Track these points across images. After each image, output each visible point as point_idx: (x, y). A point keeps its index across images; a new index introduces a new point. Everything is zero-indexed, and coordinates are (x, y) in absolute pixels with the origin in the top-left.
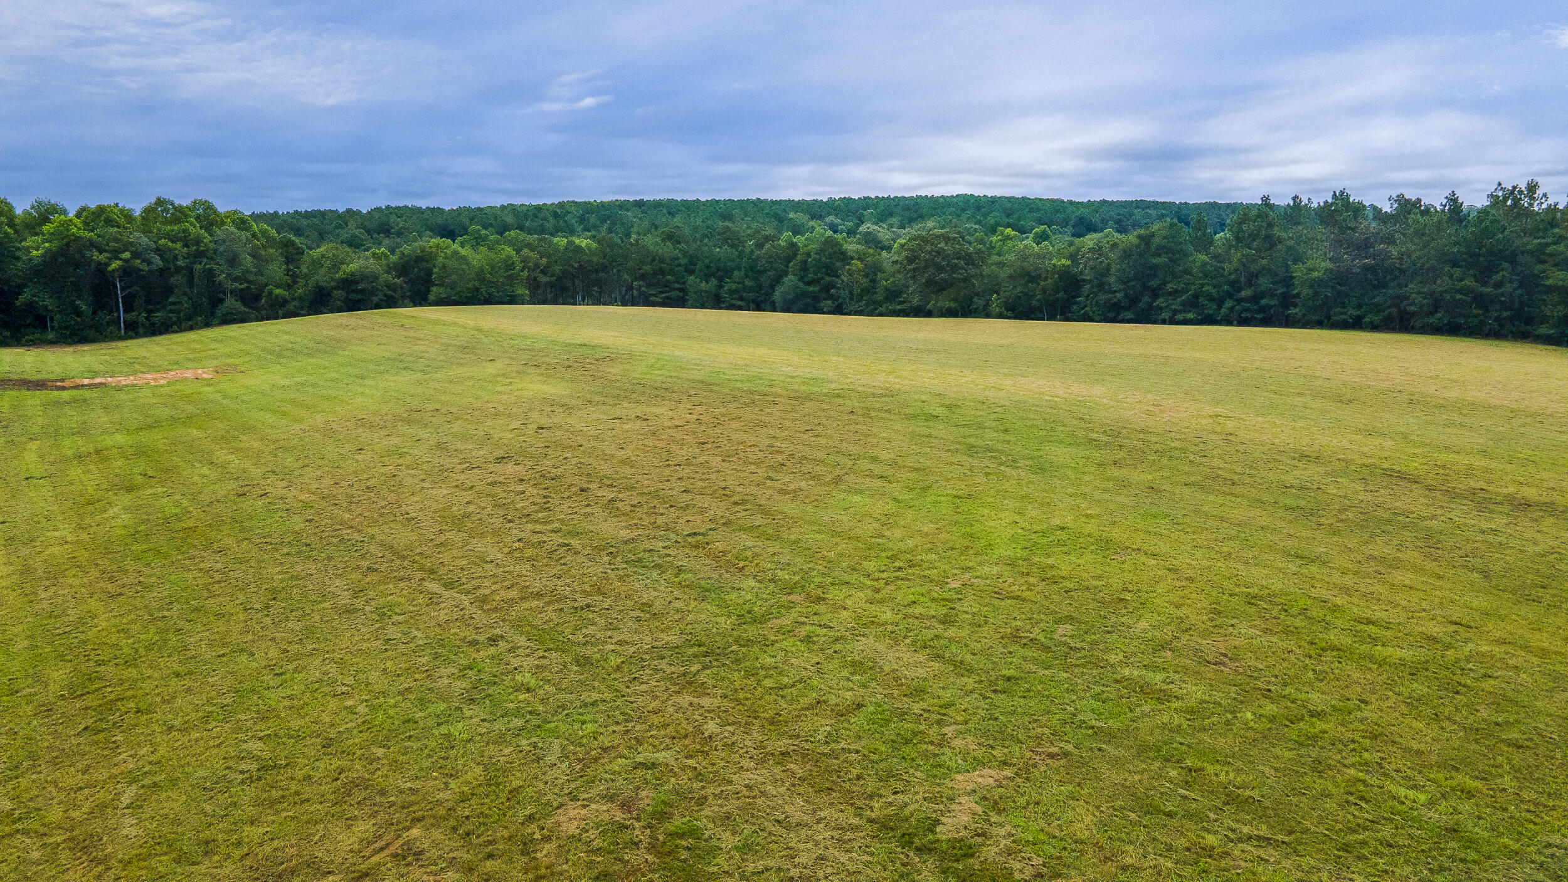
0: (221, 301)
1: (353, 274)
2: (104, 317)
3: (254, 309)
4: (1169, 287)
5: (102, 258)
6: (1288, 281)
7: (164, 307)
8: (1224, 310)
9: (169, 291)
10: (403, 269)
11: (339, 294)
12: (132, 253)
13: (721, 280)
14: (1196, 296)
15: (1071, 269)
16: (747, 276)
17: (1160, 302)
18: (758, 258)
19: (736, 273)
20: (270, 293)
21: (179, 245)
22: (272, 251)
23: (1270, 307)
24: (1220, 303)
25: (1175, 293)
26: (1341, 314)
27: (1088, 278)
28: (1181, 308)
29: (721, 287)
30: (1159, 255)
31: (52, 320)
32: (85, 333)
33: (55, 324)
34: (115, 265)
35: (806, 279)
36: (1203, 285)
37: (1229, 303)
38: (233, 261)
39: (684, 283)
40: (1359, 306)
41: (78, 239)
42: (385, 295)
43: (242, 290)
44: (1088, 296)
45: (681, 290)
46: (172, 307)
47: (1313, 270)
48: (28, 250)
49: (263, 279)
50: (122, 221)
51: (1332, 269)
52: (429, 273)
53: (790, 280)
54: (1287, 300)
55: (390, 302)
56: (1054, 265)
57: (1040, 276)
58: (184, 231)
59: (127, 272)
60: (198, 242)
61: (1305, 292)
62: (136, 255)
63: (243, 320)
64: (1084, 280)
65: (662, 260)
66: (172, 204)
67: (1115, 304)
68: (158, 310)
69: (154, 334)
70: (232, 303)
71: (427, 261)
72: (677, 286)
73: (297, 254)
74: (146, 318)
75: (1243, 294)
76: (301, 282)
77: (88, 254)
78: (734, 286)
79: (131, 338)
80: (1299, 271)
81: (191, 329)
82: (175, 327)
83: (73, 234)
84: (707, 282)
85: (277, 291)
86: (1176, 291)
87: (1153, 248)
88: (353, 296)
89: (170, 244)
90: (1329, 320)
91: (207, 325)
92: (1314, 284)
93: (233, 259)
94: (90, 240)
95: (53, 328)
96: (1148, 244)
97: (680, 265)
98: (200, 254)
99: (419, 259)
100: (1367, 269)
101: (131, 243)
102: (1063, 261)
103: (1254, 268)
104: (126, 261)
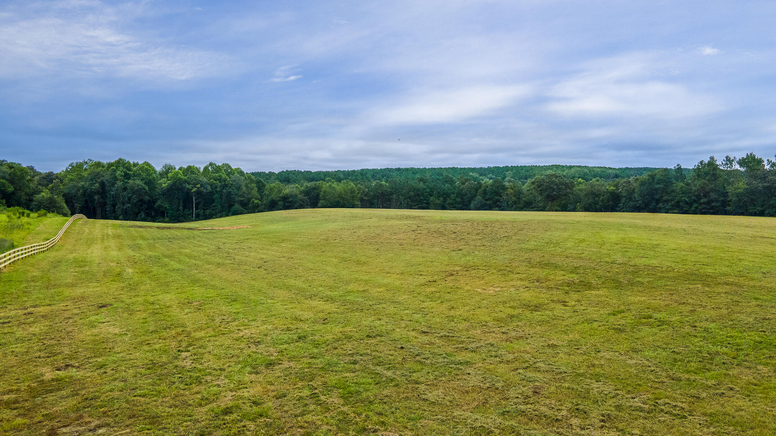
0: (233, 205)
1: (287, 195)
2: (187, 212)
3: (246, 209)
4: (665, 198)
5: (189, 187)
6: (725, 194)
7: (210, 208)
8: (693, 208)
9: (213, 201)
10: (307, 192)
11: (281, 203)
12: (201, 184)
13: (445, 199)
14: (678, 202)
15: (616, 191)
16: (457, 197)
17: (660, 205)
18: (463, 189)
19: (452, 195)
20: (253, 202)
21: (218, 182)
22: (253, 185)
23: (717, 207)
24: (691, 205)
25: (667, 201)
26: (753, 209)
27: (624, 195)
28: (671, 208)
29: (445, 202)
30: (659, 184)
31: (167, 213)
32: (180, 218)
33: (169, 214)
34: (194, 190)
35: (486, 198)
36: (682, 197)
37: (695, 205)
38: (239, 188)
39: (428, 200)
40: (763, 206)
41: (180, 179)
42: (300, 204)
43: (241, 201)
44: (624, 203)
45: (427, 203)
46: (214, 208)
47: (738, 188)
48: (161, 184)
49: (249, 196)
50: (197, 172)
51: (747, 188)
52: (318, 195)
53: (479, 198)
54: (725, 203)
55: (301, 206)
56: (608, 189)
57: (600, 195)
58: (220, 176)
59: (198, 193)
60: (225, 180)
61: (734, 199)
62: (202, 186)
63: (241, 213)
64: (622, 196)
65: (418, 190)
66: (216, 165)
67: (638, 207)
68: (207, 209)
69: (205, 219)
70: (237, 206)
71: (317, 190)
72: (425, 201)
73: (263, 186)
74: (203, 212)
75: (702, 201)
76: (265, 198)
77: (184, 185)
78: (451, 201)
79: (197, 221)
80: (730, 189)
81: (221, 217)
82: (214, 216)
83: (179, 177)
84: (438, 200)
85: (256, 201)
86: (668, 200)
87: (656, 181)
88: (287, 204)
89: (214, 181)
90: (747, 211)
91: (227, 215)
92: (738, 195)
93: (239, 187)
94: (185, 180)
95: (167, 217)
96: (653, 179)
97: (427, 192)
98: (226, 185)
99: (314, 189)
100: (765, 188)
101: (201, 181)
102: (612, 188)
103: (707, 189)
104: (198, 188)
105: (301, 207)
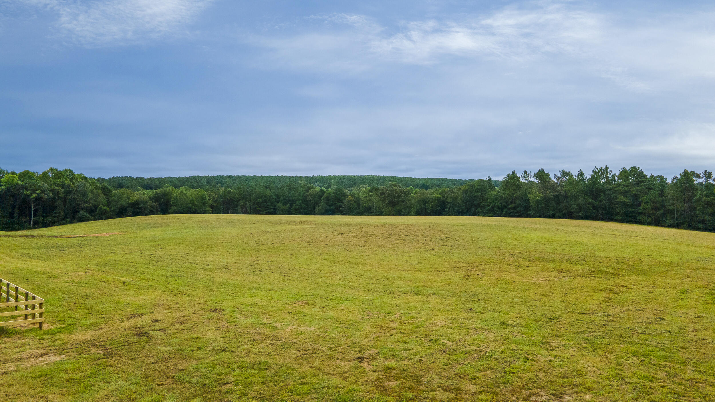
0: (79, 212)
1: (136, 201)
2: (23, 219)
3: (93, 215)
4: (482, 204)
5: (29, 192)
6: (527, 200)
7: (51, 215)
9: (55, 208)
10: (156, 199)
11: (130, 209)
12: (41, 190)
13: (291, 205)
14: (493, 207)
15: (442, 198)
16: (302, 203)
18: (307, 196)
19: (297, 202)
20: (101, 208)
21: (60, 188)
22: (99, 191)
25: (484, 207)
27: (450, 201)
29: (291, 208)
32: (14, 226)
34: (34, 196)
36: (495, 203)
39: (275, 206)
41: (16, 185)
42: (150, 210)
43: (87, 207)
44: (450, 208)
45: (274, 209)
46: (56, 215)
47: (536, 197)
49: (96, 203)
50: (35, 177)
51: (543, 197)
52: (168, 201)
53: (323, 204)
54: (527, 208)
56: (435, 197)
57: (430, 202)
58: (62, 182)
59: (38, 199)
60: (68, 186)
61: (534, 205)
63: (88, 220)
64: (447, 202)
65: (266, 197)
66: (57, 171)
68: (48, 216)
69: (46, 227)
70: (83, 213)
71: (167, 196)
72: (272, 207)
73: (110, 192)
74: (43, 220)
75: (511, 206)
76: (113, 204)
77: (21, 192)
78: (297, 207)
79: (36, 228)
80: (531, 197)
81: (64, 224)
82: (56, 224)
84: (285, 206)
85: (104, 208)
87: (475, 190)
88: (137, 210)
89: (56, 187)
91: (71, 222)
92: (536, 202)
93: (85, 193)
94: (22, 185)
96: (472, 188)
97: (273, 199)
98: (70, 192)
99: (164, 195)
101: (41, 187)
102: (438, 195)
103: (513, 197)
104: (38, 194)
105: (152, 213)
